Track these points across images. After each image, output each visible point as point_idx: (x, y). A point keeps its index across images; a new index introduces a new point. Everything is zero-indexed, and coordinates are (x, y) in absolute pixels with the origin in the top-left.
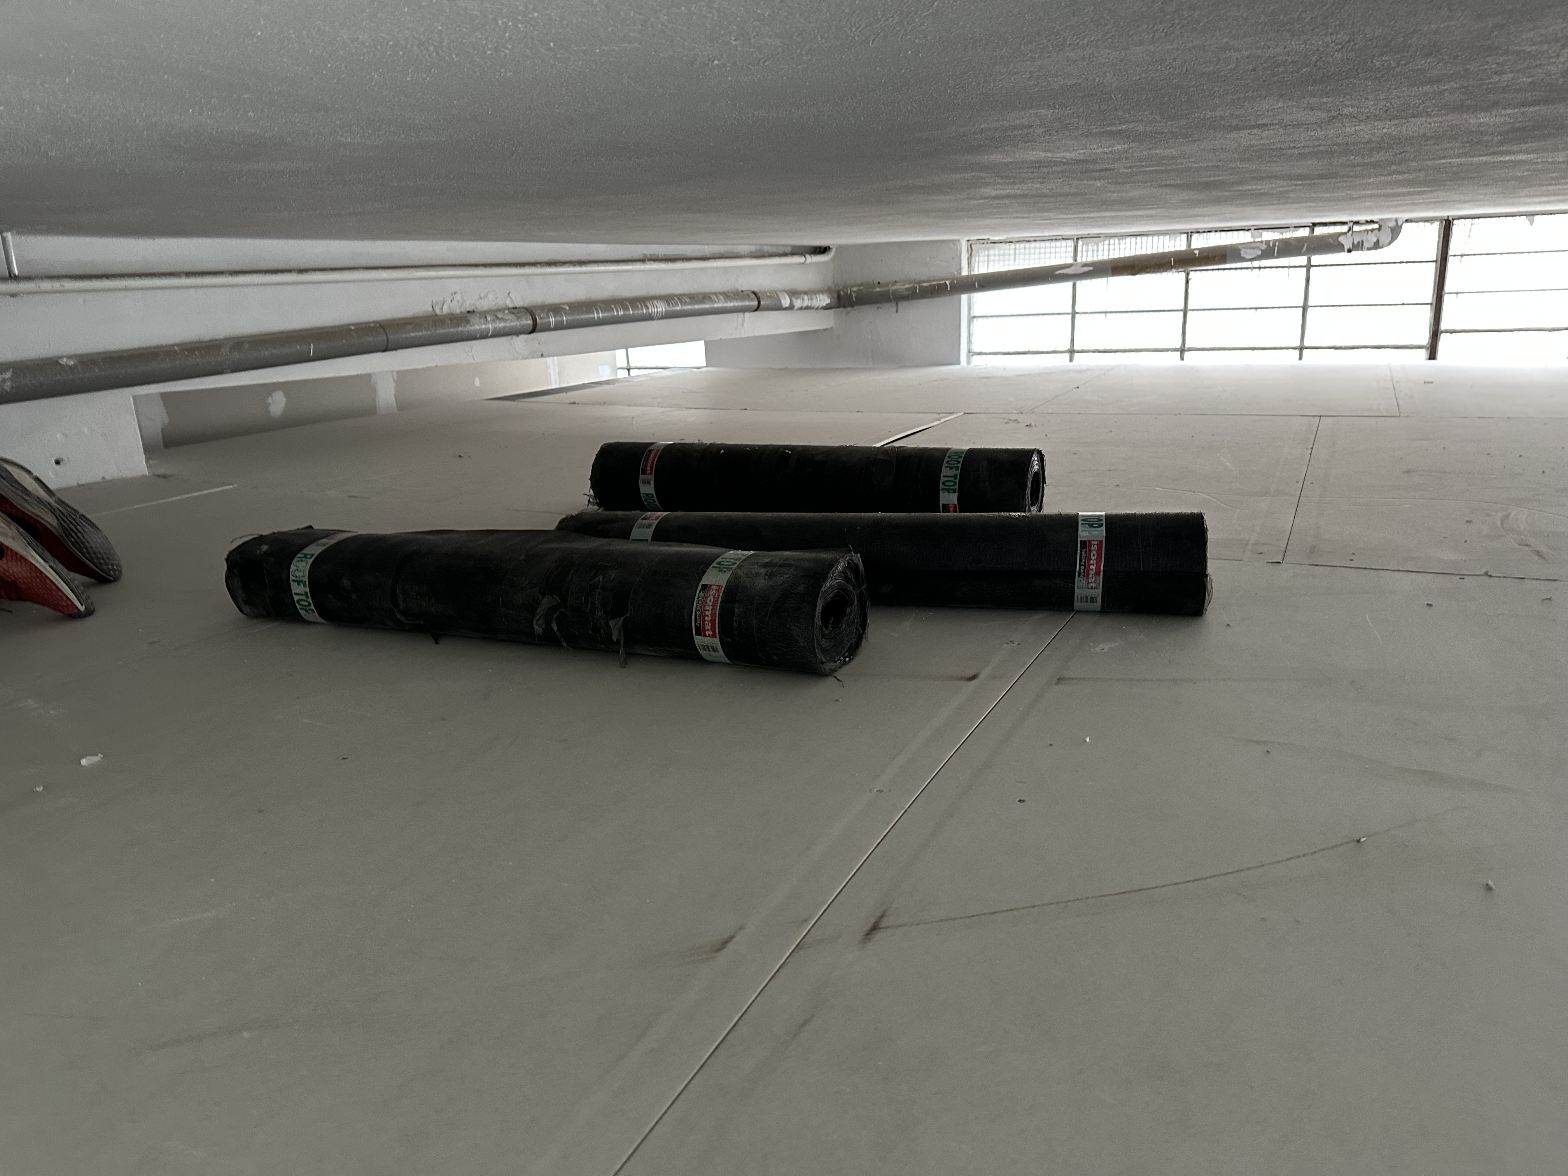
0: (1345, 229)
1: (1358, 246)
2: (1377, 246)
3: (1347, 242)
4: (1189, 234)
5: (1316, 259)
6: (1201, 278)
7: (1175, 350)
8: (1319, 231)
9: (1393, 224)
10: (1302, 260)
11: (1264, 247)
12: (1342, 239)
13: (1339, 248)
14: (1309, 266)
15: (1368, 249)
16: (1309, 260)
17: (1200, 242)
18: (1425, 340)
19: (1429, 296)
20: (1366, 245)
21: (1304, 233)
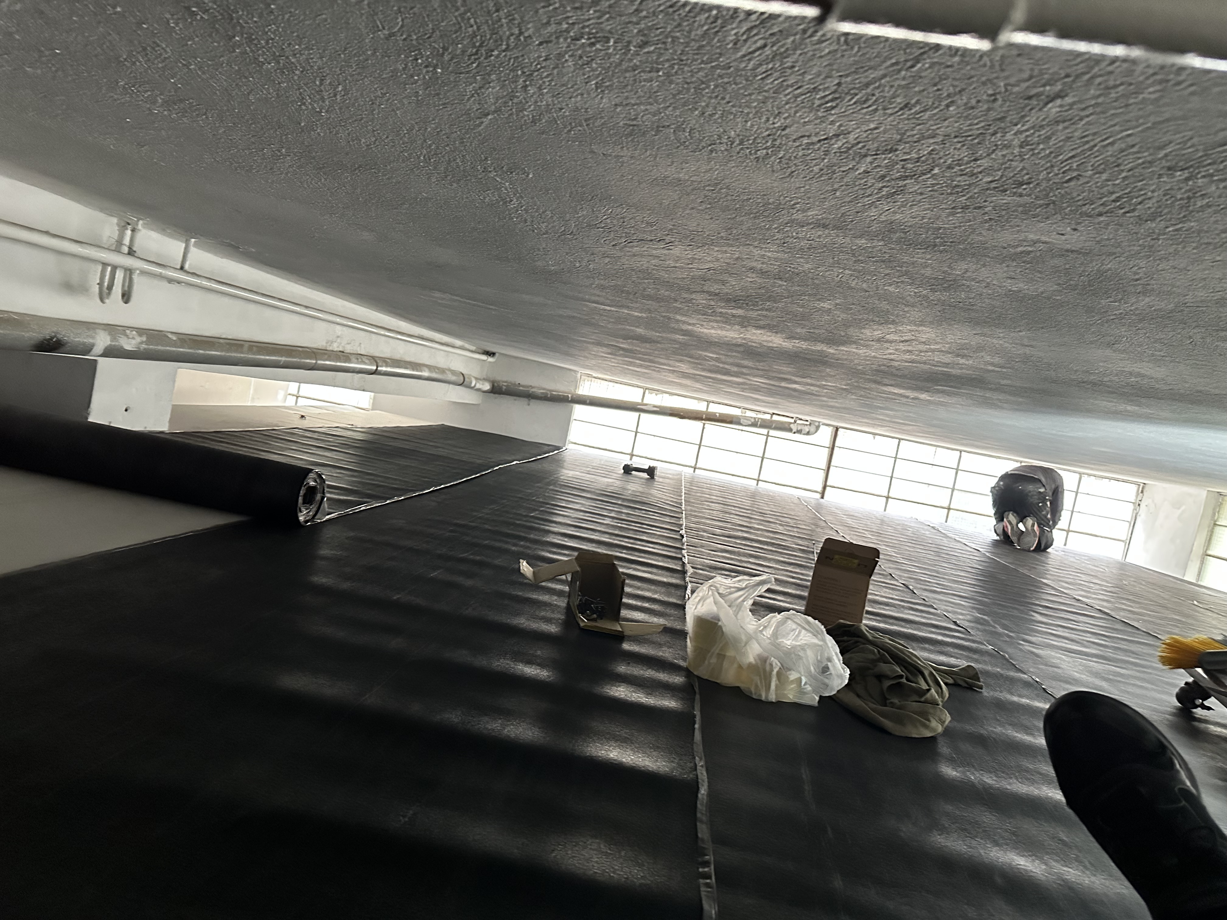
0: (792, 421)
1: (799, 432)
2: (808, 433)
3: (794, 427)
4: (709, 402)
5: (772, 433)
6: (711, 427)
7: (691, 467)
8: (775, 418)
9: (817, 424)
10: (764, 431)
11: (753, 420)
12: (792, 426)
13: (790, 430)
14: (768, 436)
15: (804, 434)
16: (768, 432)
17: (715, 409)
18: (820, 489)
19: (824, 466)
20: (803, 432)
21: (768, 417)
